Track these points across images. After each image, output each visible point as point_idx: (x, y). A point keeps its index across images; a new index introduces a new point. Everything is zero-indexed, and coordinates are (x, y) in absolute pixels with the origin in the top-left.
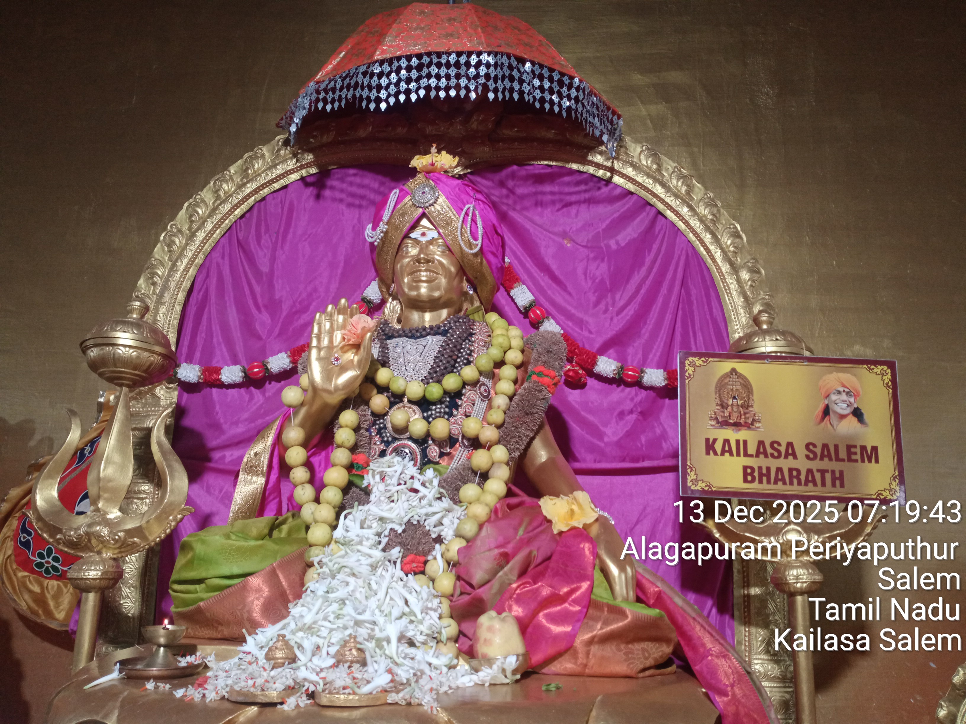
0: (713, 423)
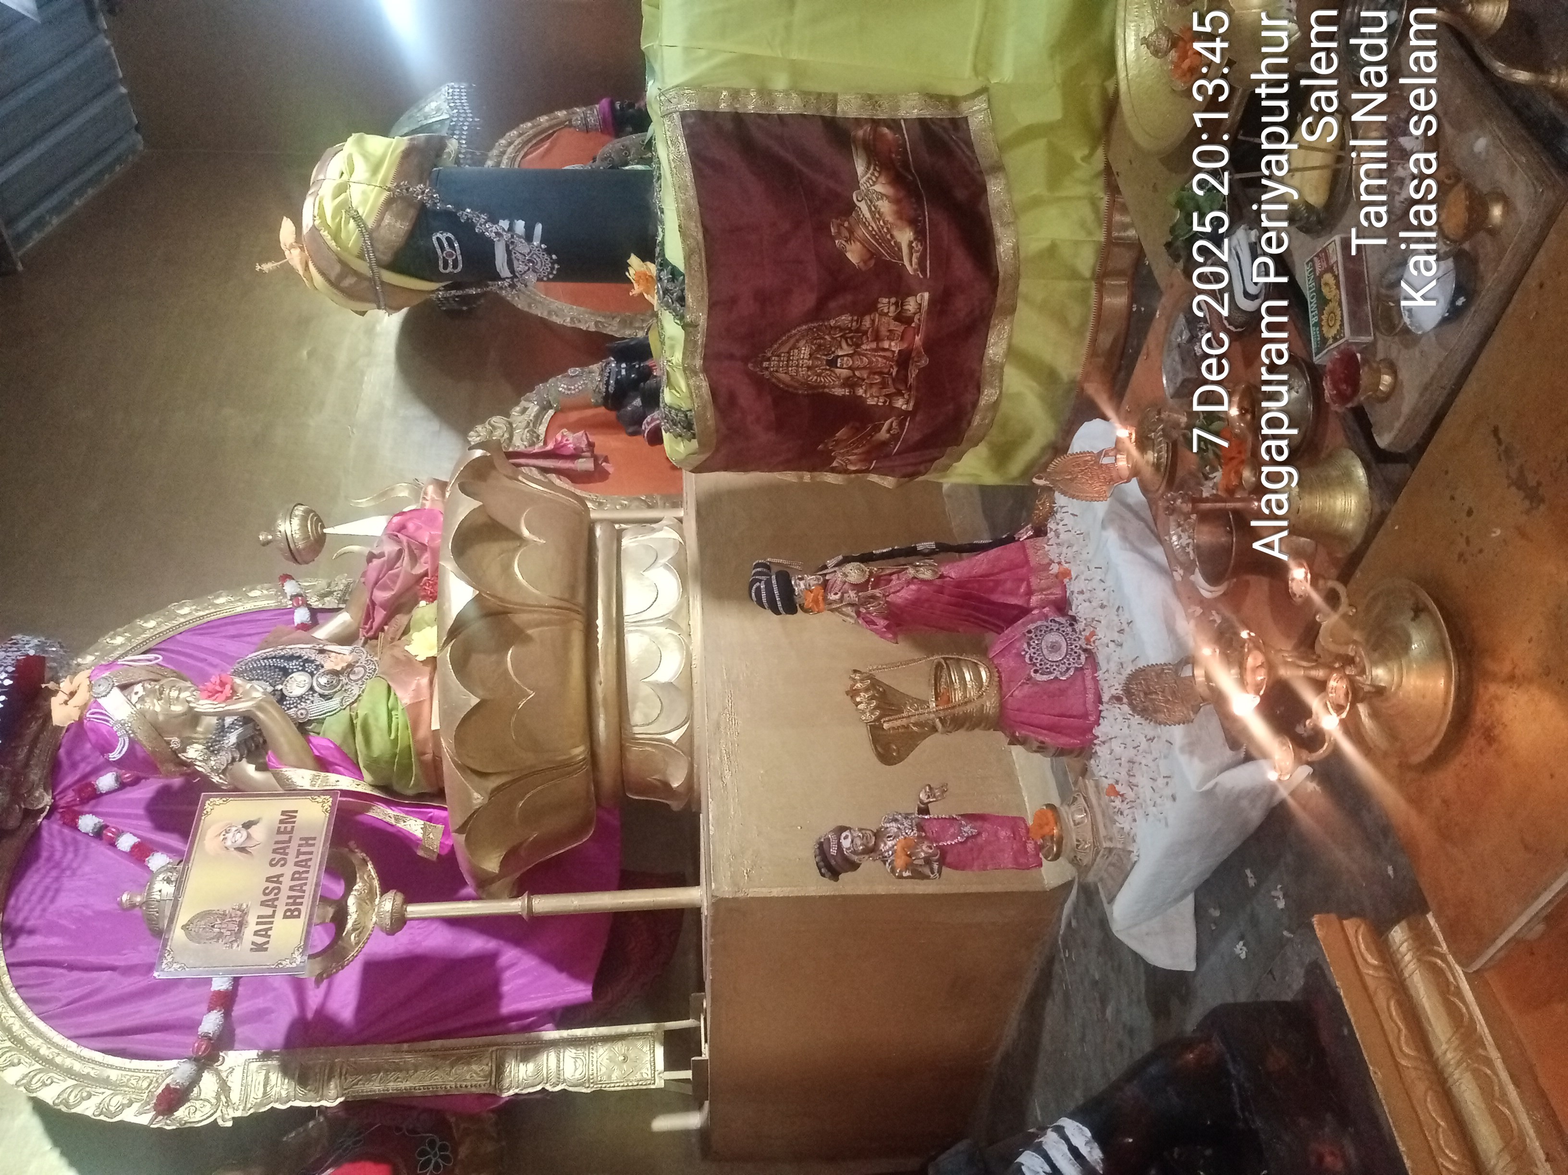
0: (235, 945)
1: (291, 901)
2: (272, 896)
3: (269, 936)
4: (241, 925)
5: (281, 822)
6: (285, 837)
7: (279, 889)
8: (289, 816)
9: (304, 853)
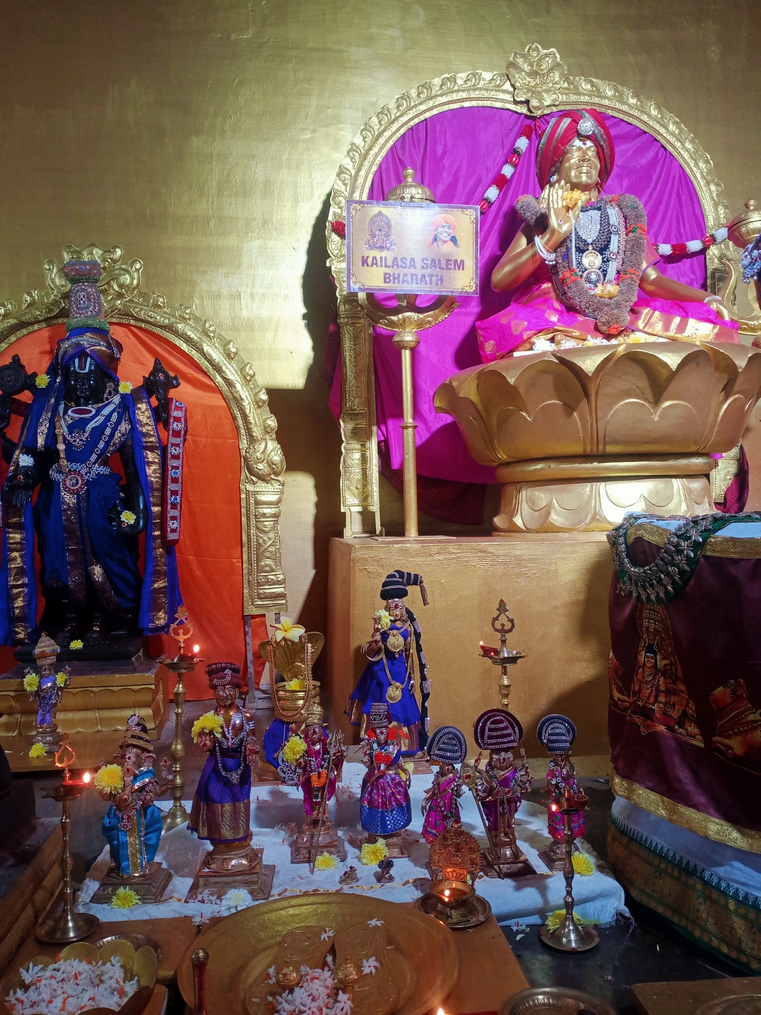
1: (396, 276)
2: (400, 263)
3: (372, 266)
4: (382, 248)
5: (456, 261)
6: (443, 265)
7: (406, 267)
8: (460, 265)
9: (431, 280)
